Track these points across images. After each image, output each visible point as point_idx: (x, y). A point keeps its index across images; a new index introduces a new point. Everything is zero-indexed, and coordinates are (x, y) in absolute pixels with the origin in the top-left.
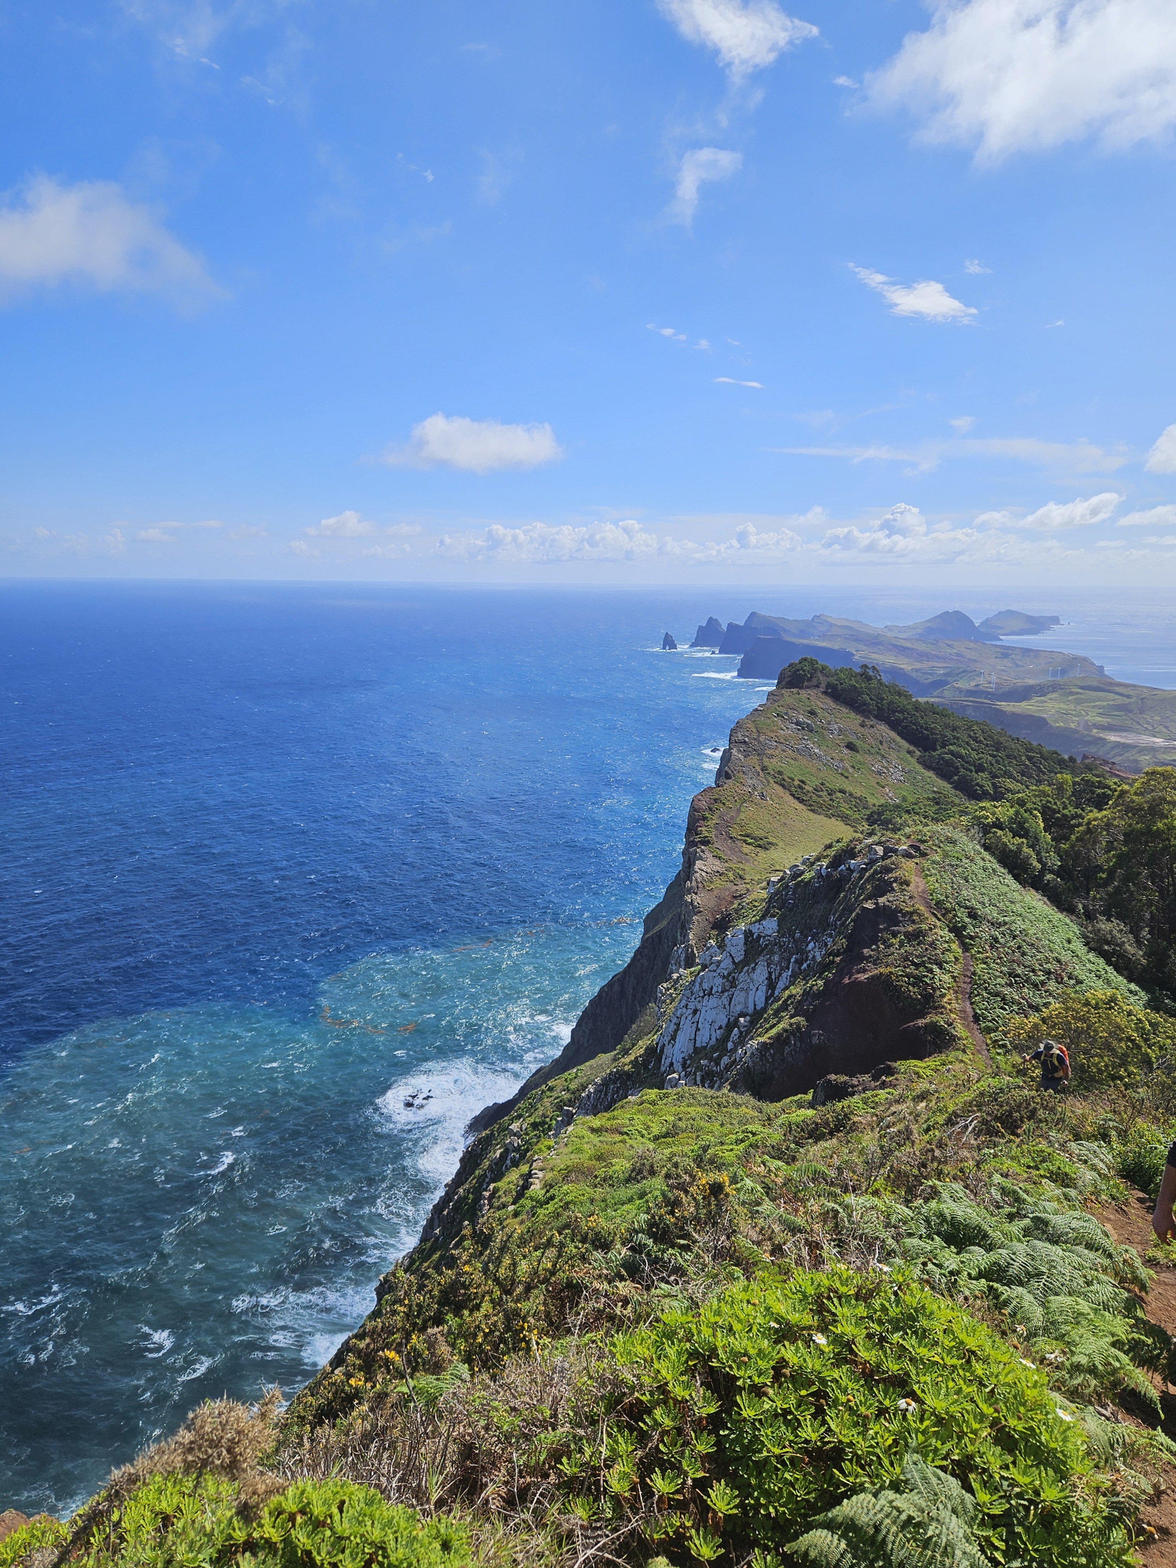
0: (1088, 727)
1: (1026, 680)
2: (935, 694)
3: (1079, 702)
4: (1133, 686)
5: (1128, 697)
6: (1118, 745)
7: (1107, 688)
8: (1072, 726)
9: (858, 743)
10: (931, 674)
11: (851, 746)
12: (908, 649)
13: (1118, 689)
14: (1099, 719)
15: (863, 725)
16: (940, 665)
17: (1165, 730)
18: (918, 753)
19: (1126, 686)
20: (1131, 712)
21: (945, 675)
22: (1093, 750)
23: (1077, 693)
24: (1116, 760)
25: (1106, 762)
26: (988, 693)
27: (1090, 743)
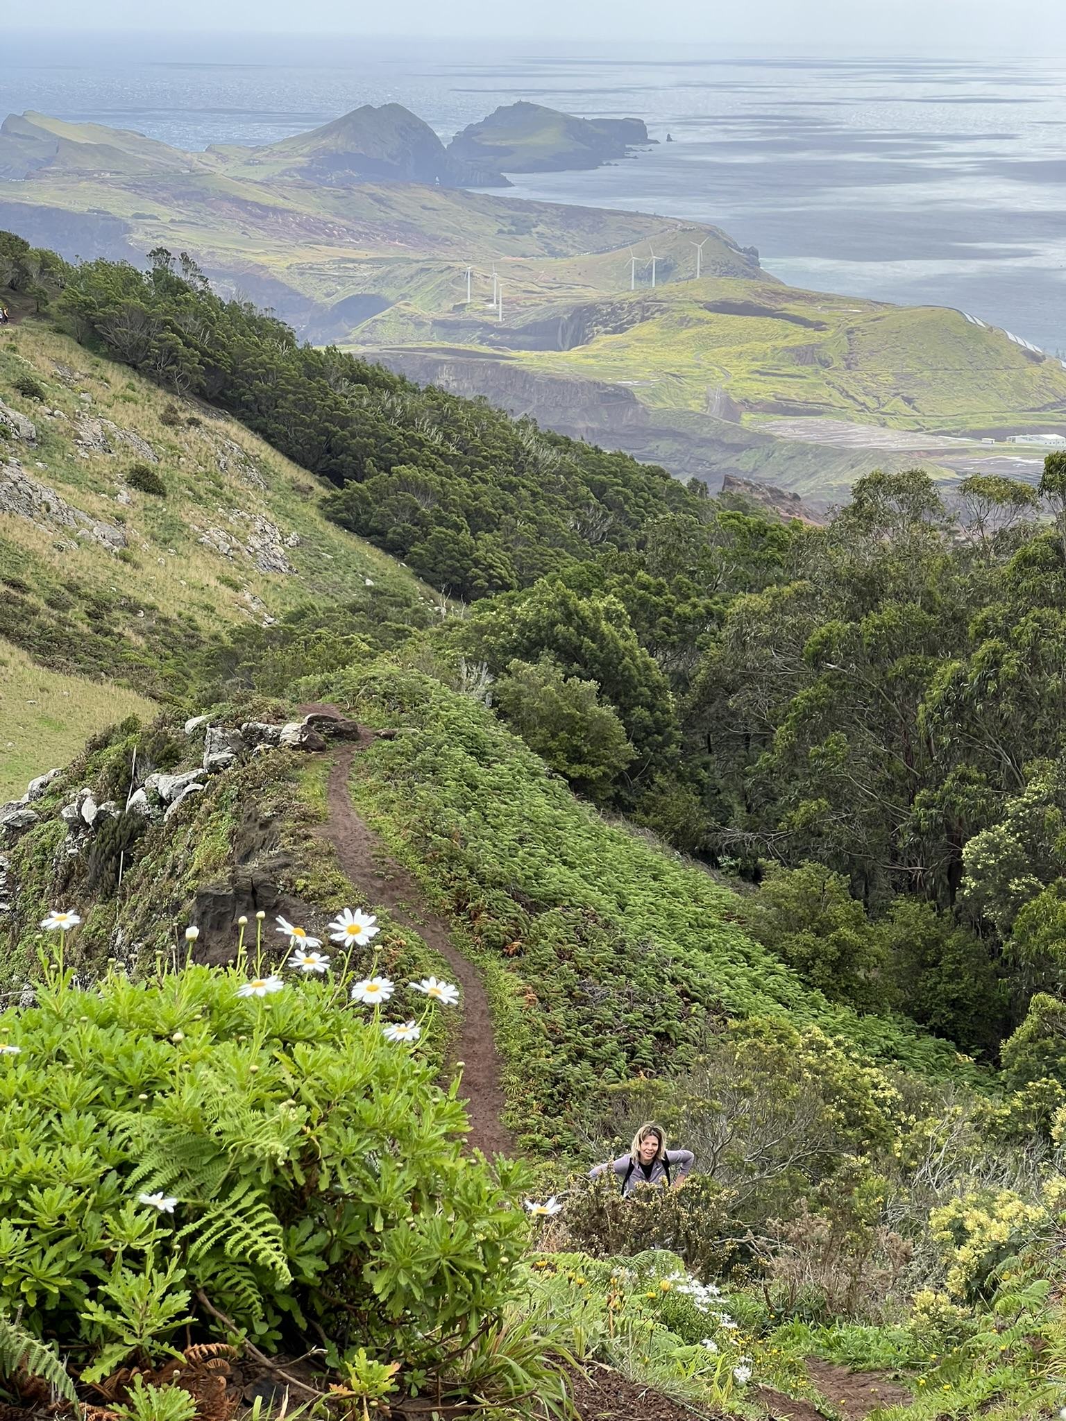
0: (731, 409)
1: (578, 290)
2: (356, 333)
3: (706, 343)
4: (828, 298)
5: (819, 326)
6: (802, 450)
7: (768, 305)
8: (695, 405)
9: (161, 469)
10: (340, 280)
11: (143, 480)
12: (275, 210)
13: (793, 308)
14: (756, 386)
15: (169, 420)
16: (361, 254)
17: (907, 409)
18: (321, 491)
19: (811, 298)
20: (826, 364)
21: (376, 280)
22: (743, 464)
23: (700, 321)
24: (802, 488)
25: (778, 495)
26: (487, 327)
27: (737, 448)
